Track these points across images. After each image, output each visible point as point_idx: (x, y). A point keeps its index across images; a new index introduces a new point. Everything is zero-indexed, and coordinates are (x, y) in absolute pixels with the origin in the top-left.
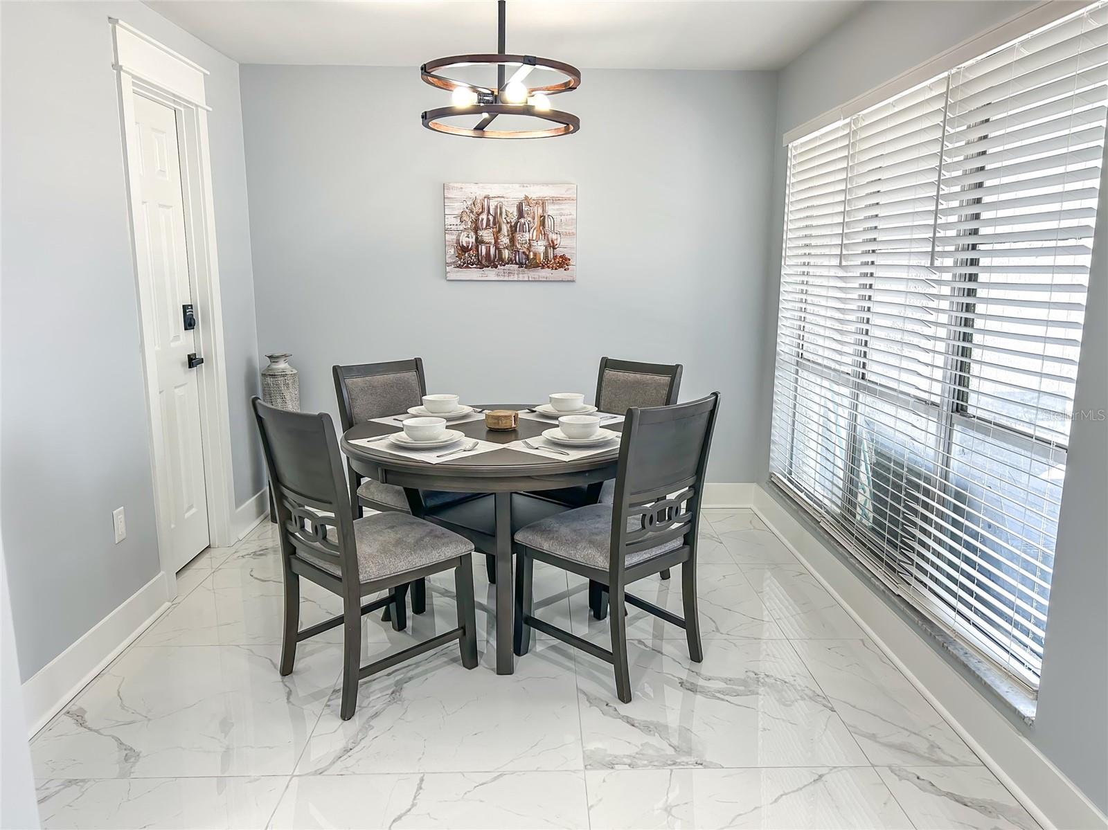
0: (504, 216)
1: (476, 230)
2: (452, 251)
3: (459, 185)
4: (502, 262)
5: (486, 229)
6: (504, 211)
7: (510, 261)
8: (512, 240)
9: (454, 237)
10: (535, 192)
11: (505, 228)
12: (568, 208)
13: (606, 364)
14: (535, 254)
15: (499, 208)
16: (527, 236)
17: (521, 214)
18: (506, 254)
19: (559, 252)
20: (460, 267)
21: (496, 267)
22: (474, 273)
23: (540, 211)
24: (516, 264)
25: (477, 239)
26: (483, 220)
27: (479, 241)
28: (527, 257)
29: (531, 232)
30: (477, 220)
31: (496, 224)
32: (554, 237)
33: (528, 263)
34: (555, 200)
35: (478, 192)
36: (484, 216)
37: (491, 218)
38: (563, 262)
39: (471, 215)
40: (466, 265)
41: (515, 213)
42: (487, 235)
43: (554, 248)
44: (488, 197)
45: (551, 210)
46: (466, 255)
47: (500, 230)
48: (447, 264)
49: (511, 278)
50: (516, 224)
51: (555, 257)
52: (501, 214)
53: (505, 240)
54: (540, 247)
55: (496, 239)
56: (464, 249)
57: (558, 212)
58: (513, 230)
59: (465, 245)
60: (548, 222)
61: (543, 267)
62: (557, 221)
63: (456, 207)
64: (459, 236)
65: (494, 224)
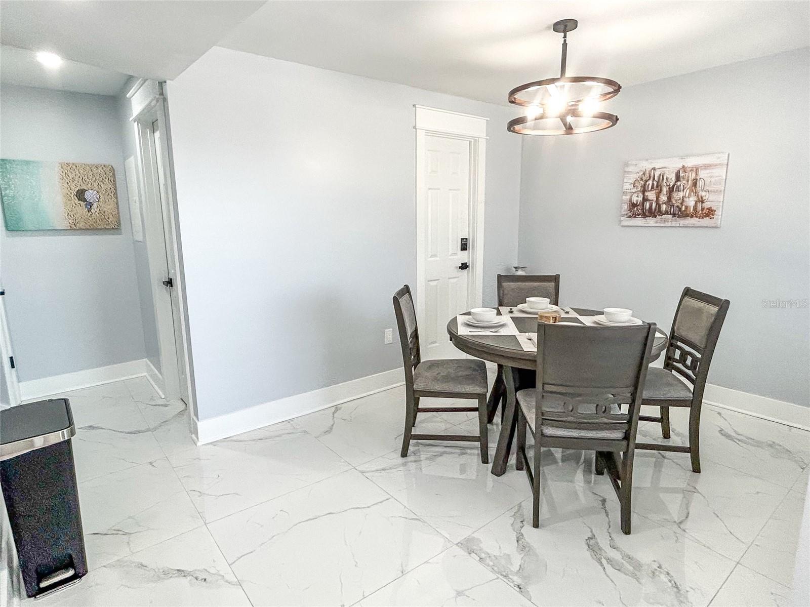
0: (665, 181)
1: (644, 192)
2: (626, 207)
3: (634, 163)
4: (661, 213)
5: (651, 190)
6: (665, 177)
7: (667, 213)
8: (669, 198)
9: (628, 197)
10: (690, 162)
11: (665, 190)
12: (720, 172)
13: (688, 292)
14: (686, 207)
15: (662, 176)
16: (681, 194)
17: (678, 178)
18: (664, 207)
19: (707, 205)
20: (630, 217)
21: (656, 217)
22: (639, 221)
23: (694, 175)
24: (671, 214)
25: (643, 198)
26: (649, 184)
27: (645, 199)
28: (680, 209)
29: (685, 191)
30: (645, 185)
31: (658, 188)
32: (703, 194)
33: (680, 213)
34: (707, 167)
35: (647, 166)
36: (650, 182)
37: (655, 183)
38: (709, 213)
39: (641, 182)
40: (634, 216)
41: (674, 179)
42: (651, 195)
43: (702, 202)
44: (654, 169)
45: (702, 174)
46: (635, 209)
47: (661, 191)
48: (623, 215)
49: (666, 224)
50: (674, 186)
51: (703, 209)
52: (663, 180)
53: (664, 198)
54: (691, 202)
55: (658, 197)
56: (633, 205)
57: (709, 175)
58: (671, 190)
59: (635, 202)
60: (700, 184)
61: (692, 217)
62: (707, 182)
63: (633, 177)
64: (631, 196)
65: (657, 186)
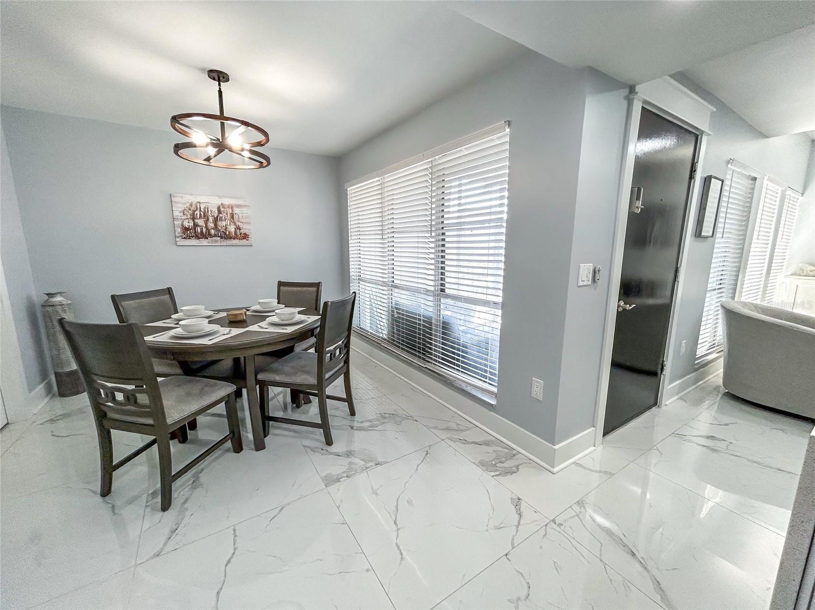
0: (210, 213)
1: (193, 219)
2: (179, 230)
3: (181, 195)
4: (210, 235)
5: (199, 218)
6: (209, 210)
7: (215, 236)
8: (216, 225)
9: (180, 223)
10: (227, 202)
11: (211, 219)
12: (245, 210)
13: (281, 284)
14: (229, 232)
15: (207, 209)
16: (224, 223)
17: (220, 212)
18: (213, 232)
19: (243, 231)
20: (185, 238)
21: (207, 239)
22: (194, 242)
23: (231, 211)
24: (219, 237)
25: (194, 224)
26: (197, 214)
27: (196, 225)
28: (225, 234)
29: (226, 221)
30: (193, 214)
31: (205, 216)
32: (239, 224)
33: (226, 236)
34: (238, 206)
35: (194, 199)
36: (198, 212)
37: (202, 213)
38: (245, 236)
39: (190, 211)
40: (189, 237)
41: (216, 212)
42: (201, 222)
43: (240, 230)
44: (199, 203)
45: (236, 211)
46: (188, 232)
47: (208, 219)
48: (178, 237)
49: (217, 244)
50: (217, 217)
51: (241, 234)
52: (208, 211)
53: (211, 225)
54: (232, 229)
55: (206, 224)
56: (187, 229)
57: (241, 212)
58: (216, 220)
59: (187, 227)
60: (236, 217)
61: (234, 239)
62: (241, 215)
63: (181, 207)
64: (183, 222)
65: (204, 216)
